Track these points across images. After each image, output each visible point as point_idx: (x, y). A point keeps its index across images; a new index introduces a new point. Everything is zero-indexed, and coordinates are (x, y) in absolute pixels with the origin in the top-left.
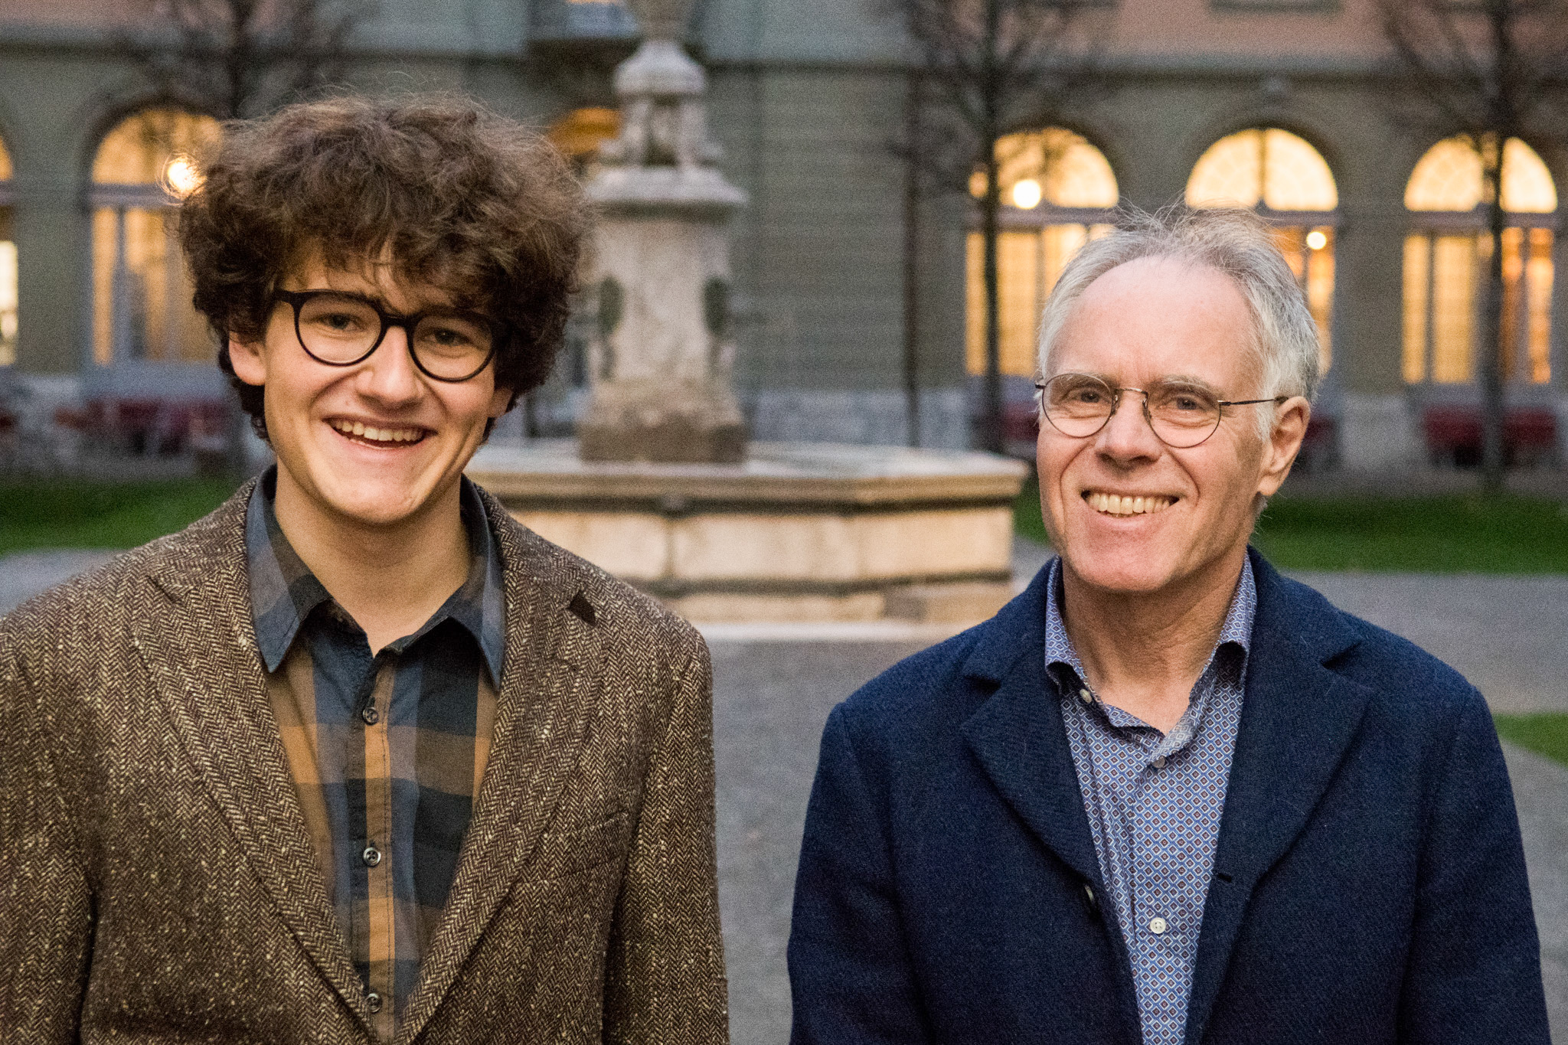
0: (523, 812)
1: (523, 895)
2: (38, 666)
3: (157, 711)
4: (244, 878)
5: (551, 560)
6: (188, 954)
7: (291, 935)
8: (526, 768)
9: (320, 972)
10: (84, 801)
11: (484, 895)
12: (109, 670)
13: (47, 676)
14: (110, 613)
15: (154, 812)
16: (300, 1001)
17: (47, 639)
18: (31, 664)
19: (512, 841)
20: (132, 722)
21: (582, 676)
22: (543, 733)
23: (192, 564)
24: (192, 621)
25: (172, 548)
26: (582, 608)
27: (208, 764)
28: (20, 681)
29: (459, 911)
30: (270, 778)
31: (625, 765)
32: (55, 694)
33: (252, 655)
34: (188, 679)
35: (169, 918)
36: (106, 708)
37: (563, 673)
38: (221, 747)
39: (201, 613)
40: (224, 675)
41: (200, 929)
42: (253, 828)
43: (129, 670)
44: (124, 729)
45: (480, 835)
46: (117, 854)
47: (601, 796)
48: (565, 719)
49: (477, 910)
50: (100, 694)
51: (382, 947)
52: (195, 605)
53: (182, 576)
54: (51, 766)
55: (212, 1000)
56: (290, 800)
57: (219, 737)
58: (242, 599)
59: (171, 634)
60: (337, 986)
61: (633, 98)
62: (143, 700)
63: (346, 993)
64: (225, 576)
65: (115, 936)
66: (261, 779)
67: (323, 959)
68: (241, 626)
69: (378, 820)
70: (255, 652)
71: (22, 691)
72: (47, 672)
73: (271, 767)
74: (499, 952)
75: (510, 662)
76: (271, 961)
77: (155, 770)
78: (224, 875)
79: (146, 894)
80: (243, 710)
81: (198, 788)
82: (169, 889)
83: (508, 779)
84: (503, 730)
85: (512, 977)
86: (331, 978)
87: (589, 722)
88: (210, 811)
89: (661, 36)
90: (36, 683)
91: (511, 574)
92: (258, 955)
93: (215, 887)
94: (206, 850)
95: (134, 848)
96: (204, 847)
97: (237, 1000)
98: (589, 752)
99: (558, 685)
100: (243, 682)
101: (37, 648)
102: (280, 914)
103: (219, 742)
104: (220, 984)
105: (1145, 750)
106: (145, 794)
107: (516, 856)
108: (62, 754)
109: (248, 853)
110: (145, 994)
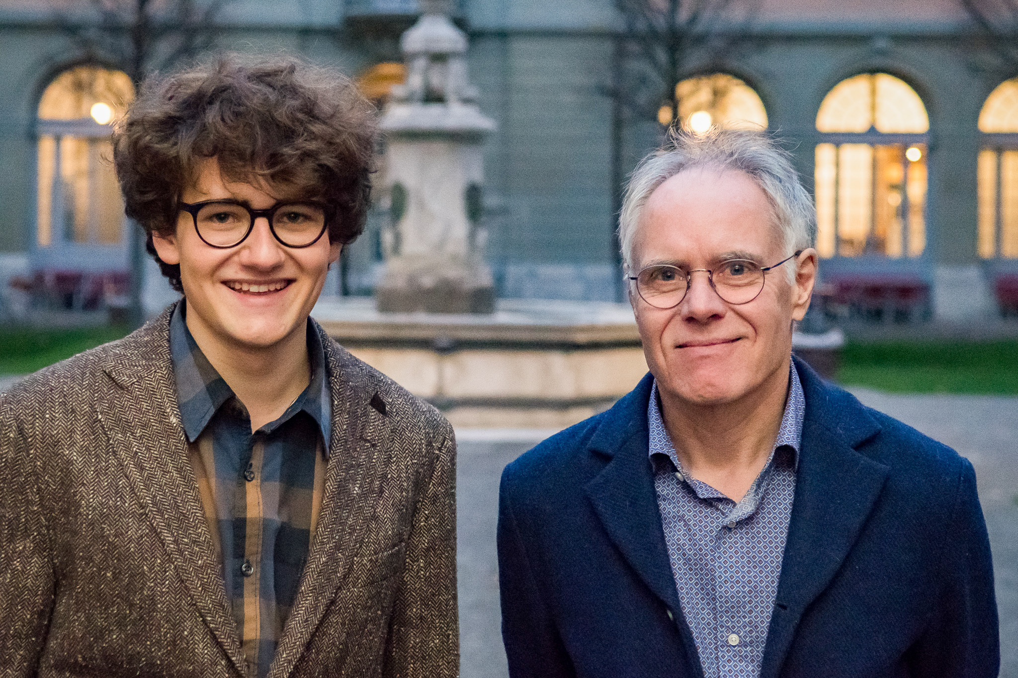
0: (343, 543)
1: (341, 598)
2: (31, 428)
3: (114, 464)
4: (172, 579)
5: (358, 370)
6: (129, 627)
7: (201, 619)
8: (345, 513)
9: (219, 645)
10: (61, 520)
11: (320, 598)
12: (81, 434)
13: (38, 435)
14: (80, 395)
15: (112, 532)
16: (204, 664)
17: (37, 410)
18: (26, 427)
19: (337, 563)
20: (97, 470)
21: (379, 451)
22: (355, 490)
23: (134, 364)
24: (136, 404)
25: (118, 352)
26: (378, 404)
27: (150, 502)
28: (19, 438)
29: (304, 608)
30: (192, 513)
31: (404, 510)
32: (43, 448)
33: (179, 429)
34: (135, 443)
35: (117, 603)
36: (80, 460)
37: (367, 449)
38: (158, 491)
39: (142, 398)
40: (159, 442)
41: (139, 612)
42: (179, 547)
43: (94, 435)
44: (92, 475)
45: (317, 558)
46: (83, 558)
47: (390, 532)
48: (367, 480)
49: (316, 608)
50: (75, 450)
51: (252, 630)
52: (138, 393)
53: (128, 372)
54: (37, 496)
55: (143, 659)
56: (205, 529)
57: (157, 485)
58: (172, 391)
59: (122, 411)
60: (230, 655)
61: (414, 56)
62: (104, 456)
63: (236, 660)
64: (160, 374)
65: (77, 612)
66: (186, 514)
67: (223, 637)
68: (171, 409)
69: (253, 545)
70: (181, 427)
71: (20, 444)
72: (37, 433)
73: (192, 506)
74: (327, 636)
75: (336, 441)
76: (187, 636)
77: (114, 503)
78: (159, 577)
79: (103, 586)
80: (173, 467)
81: (143, 517)
82: (119, 584)
83: (335, 521)
84: (331, 488)
85: (333, 653)
86: (227, 649)
87: (382, 483)
88: (150, 534)
89: (435, 11)
90: (30, 440)
91: (336, 380)
92: (179, 631)
93: (152, 584)
94: (147, 559)
95: (96, 555)
96: (146, 557)
97: (161, 661)
98: (381, 502)
99: (363, 457)
100: (173, 448)
101: (31, 416)
102: (195, 605)
103: (156, 487)
104: (150, 649)
105: (723, 514)
106: (106, 519)
107: (339, 572)
108: (46, 488)
109: (175, 563)
110: (96, 652)
